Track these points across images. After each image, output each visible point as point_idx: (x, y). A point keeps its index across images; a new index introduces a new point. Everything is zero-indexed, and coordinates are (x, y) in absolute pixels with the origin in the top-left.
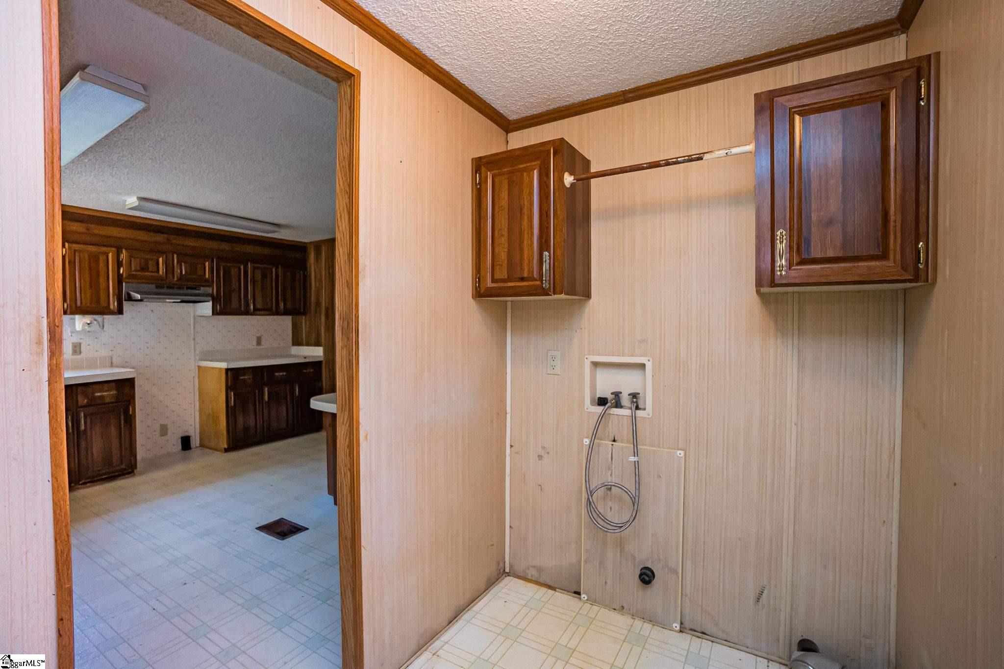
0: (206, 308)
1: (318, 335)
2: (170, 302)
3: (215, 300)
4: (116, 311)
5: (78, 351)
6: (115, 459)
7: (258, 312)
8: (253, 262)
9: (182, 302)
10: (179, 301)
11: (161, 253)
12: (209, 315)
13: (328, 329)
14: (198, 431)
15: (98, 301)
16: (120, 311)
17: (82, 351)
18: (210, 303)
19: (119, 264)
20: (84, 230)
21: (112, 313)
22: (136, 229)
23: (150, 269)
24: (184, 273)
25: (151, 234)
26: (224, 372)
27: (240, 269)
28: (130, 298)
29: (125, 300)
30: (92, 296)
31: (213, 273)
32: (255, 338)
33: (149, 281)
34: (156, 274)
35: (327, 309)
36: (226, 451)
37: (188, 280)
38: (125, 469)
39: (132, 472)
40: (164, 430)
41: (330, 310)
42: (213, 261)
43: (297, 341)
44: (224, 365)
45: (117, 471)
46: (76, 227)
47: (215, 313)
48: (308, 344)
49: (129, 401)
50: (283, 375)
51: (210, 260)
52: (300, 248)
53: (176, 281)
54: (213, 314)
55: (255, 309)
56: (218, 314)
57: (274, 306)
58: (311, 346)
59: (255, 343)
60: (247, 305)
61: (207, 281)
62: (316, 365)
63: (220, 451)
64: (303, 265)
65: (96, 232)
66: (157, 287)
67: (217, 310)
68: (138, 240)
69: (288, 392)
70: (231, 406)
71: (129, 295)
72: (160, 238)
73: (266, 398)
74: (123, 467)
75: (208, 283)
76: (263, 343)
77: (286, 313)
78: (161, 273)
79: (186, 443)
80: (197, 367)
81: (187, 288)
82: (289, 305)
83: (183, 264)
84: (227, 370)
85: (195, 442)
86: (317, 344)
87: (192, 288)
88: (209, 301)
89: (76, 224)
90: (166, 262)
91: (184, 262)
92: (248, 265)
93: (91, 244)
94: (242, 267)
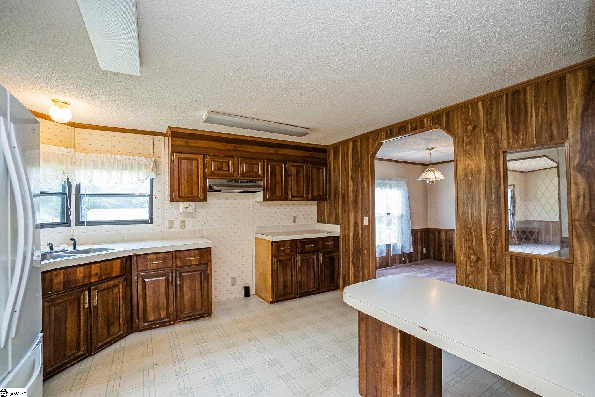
0: (260, 196)
1: (337, 215)
2: (238, 192)
3: (266, 190)
4: (202, 199)
5: (184, 226)
6: (198, 306)
7: (294, 199)
8: (290, 161)
9: (244, 192)
10: (242, 191)
11: (230, 157)
12: (261, 201)
13: (345, 211)
14: (254, 283)
15: (192, 193)
16: (205, 199)
17: (186, 226)
18: (262, 193)
19: (205, 166)
20: (184, 144)
21: (200, 200)
22: (215, 141)
23: (224, 169)
24: (245, 171)
25: (225, 144)
26: (270, 243)
27: (282, 167)
28: (211, 190)
29: (208, 191)
30: (188, 188)
31: (264, 170)
32: (292, 217)
33: (222, 177)
34: (227, 172)
35: (343, 196)
36: (271, 303)
37: (248, 176)
38: (205, 314)
39: (210, 315)
40: (233, 282)
41: (346, 196)
42: (264, 162)
43: (321, 220)
44: (271, 239)
45: (199, 315)
46: (180, 142)
47: (266, 199)
48: (329, 222)
49: (207, 264)
50: (312, 247)
51: (262, 161)
52: (322, 150)
53: (240, 177)
54: (264, 200)
55: (293, 196)
56: (267, 200)
57: (305, 194)
58: (331, 224)
59: (292, 221)
60: (286, 193)
61: (259, 176)
62: (336, 239)
63: (267, 302)
64: (324, 163)
65: (192, 144)
66: (228, 181)
67: (266, 197)
68: (216, 149)
69: (315, 260)
70: (275, 270)
71: (210, 187)
72: (230, 146)
73: (299, 264)
74: (203, 312)
75: (261, 177)
76: (297, 221)
77: (313, 199)
78: (230, 171)
79: (247, 291)
80: (254, 239)
81: (247, 182)
82: (315, 194)
83: (244, 165)
84: (273, 242)
85: (252, 291)
86: (336, 222)
87: (250, 182)
88: (261, 191)
89: (180, 139)
90: (233, 164)
91: (245, 163)
92: (287, 164)
93: (188, 153)
94: (283, 165)
